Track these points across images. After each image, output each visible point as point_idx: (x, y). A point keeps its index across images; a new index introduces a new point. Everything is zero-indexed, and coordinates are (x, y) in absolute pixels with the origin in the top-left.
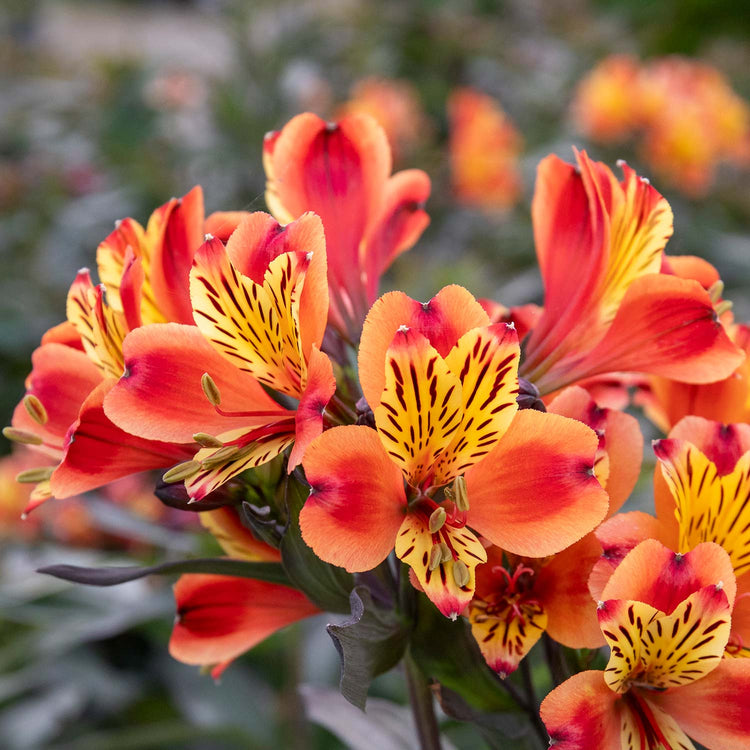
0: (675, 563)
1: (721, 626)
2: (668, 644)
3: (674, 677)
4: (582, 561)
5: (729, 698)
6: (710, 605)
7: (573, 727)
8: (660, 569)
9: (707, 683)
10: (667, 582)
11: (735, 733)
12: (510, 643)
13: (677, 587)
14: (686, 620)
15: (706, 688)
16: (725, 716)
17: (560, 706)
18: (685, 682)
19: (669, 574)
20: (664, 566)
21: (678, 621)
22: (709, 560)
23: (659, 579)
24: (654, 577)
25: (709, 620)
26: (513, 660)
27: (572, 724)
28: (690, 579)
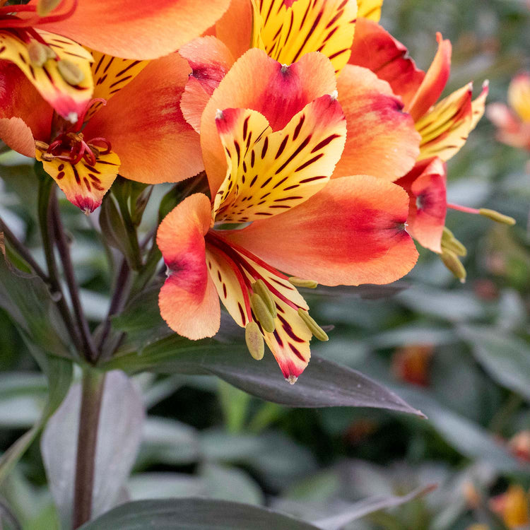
0: (282, 75)
1: (334, 141)
2: (267, 168)
3: (264, 208)
4: (149, 95)
5: (331, 223)
6: (324, 119)
7: (191, 254)
8: (267, 81)
9: (303, 211)
10: (276, 95)
11: (335, 261)
12: (85, 179)
13: (285, 100)
14: (295, 138)
15: (301, 216)
16: (325, 243)
17: (177, 231)
18: (276, 212)
19: (277, 86)
20: (271, 78)
21: (287, 138)
22: (315, 71)
23: (266, 92)
24: (260, 89)
25: (321, 135)
26: (94, 196)
27: (190, 252)
28: (298, 92)
